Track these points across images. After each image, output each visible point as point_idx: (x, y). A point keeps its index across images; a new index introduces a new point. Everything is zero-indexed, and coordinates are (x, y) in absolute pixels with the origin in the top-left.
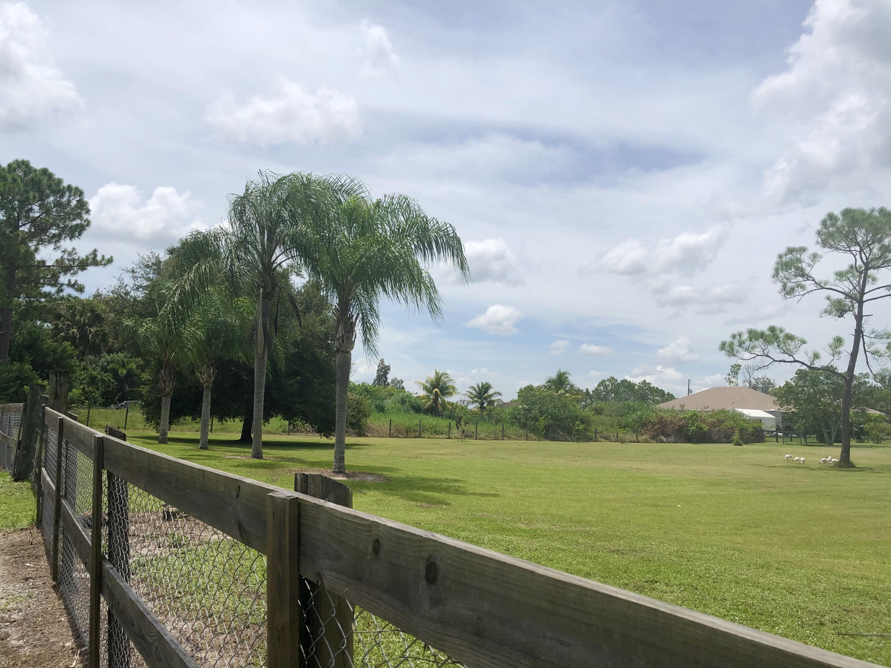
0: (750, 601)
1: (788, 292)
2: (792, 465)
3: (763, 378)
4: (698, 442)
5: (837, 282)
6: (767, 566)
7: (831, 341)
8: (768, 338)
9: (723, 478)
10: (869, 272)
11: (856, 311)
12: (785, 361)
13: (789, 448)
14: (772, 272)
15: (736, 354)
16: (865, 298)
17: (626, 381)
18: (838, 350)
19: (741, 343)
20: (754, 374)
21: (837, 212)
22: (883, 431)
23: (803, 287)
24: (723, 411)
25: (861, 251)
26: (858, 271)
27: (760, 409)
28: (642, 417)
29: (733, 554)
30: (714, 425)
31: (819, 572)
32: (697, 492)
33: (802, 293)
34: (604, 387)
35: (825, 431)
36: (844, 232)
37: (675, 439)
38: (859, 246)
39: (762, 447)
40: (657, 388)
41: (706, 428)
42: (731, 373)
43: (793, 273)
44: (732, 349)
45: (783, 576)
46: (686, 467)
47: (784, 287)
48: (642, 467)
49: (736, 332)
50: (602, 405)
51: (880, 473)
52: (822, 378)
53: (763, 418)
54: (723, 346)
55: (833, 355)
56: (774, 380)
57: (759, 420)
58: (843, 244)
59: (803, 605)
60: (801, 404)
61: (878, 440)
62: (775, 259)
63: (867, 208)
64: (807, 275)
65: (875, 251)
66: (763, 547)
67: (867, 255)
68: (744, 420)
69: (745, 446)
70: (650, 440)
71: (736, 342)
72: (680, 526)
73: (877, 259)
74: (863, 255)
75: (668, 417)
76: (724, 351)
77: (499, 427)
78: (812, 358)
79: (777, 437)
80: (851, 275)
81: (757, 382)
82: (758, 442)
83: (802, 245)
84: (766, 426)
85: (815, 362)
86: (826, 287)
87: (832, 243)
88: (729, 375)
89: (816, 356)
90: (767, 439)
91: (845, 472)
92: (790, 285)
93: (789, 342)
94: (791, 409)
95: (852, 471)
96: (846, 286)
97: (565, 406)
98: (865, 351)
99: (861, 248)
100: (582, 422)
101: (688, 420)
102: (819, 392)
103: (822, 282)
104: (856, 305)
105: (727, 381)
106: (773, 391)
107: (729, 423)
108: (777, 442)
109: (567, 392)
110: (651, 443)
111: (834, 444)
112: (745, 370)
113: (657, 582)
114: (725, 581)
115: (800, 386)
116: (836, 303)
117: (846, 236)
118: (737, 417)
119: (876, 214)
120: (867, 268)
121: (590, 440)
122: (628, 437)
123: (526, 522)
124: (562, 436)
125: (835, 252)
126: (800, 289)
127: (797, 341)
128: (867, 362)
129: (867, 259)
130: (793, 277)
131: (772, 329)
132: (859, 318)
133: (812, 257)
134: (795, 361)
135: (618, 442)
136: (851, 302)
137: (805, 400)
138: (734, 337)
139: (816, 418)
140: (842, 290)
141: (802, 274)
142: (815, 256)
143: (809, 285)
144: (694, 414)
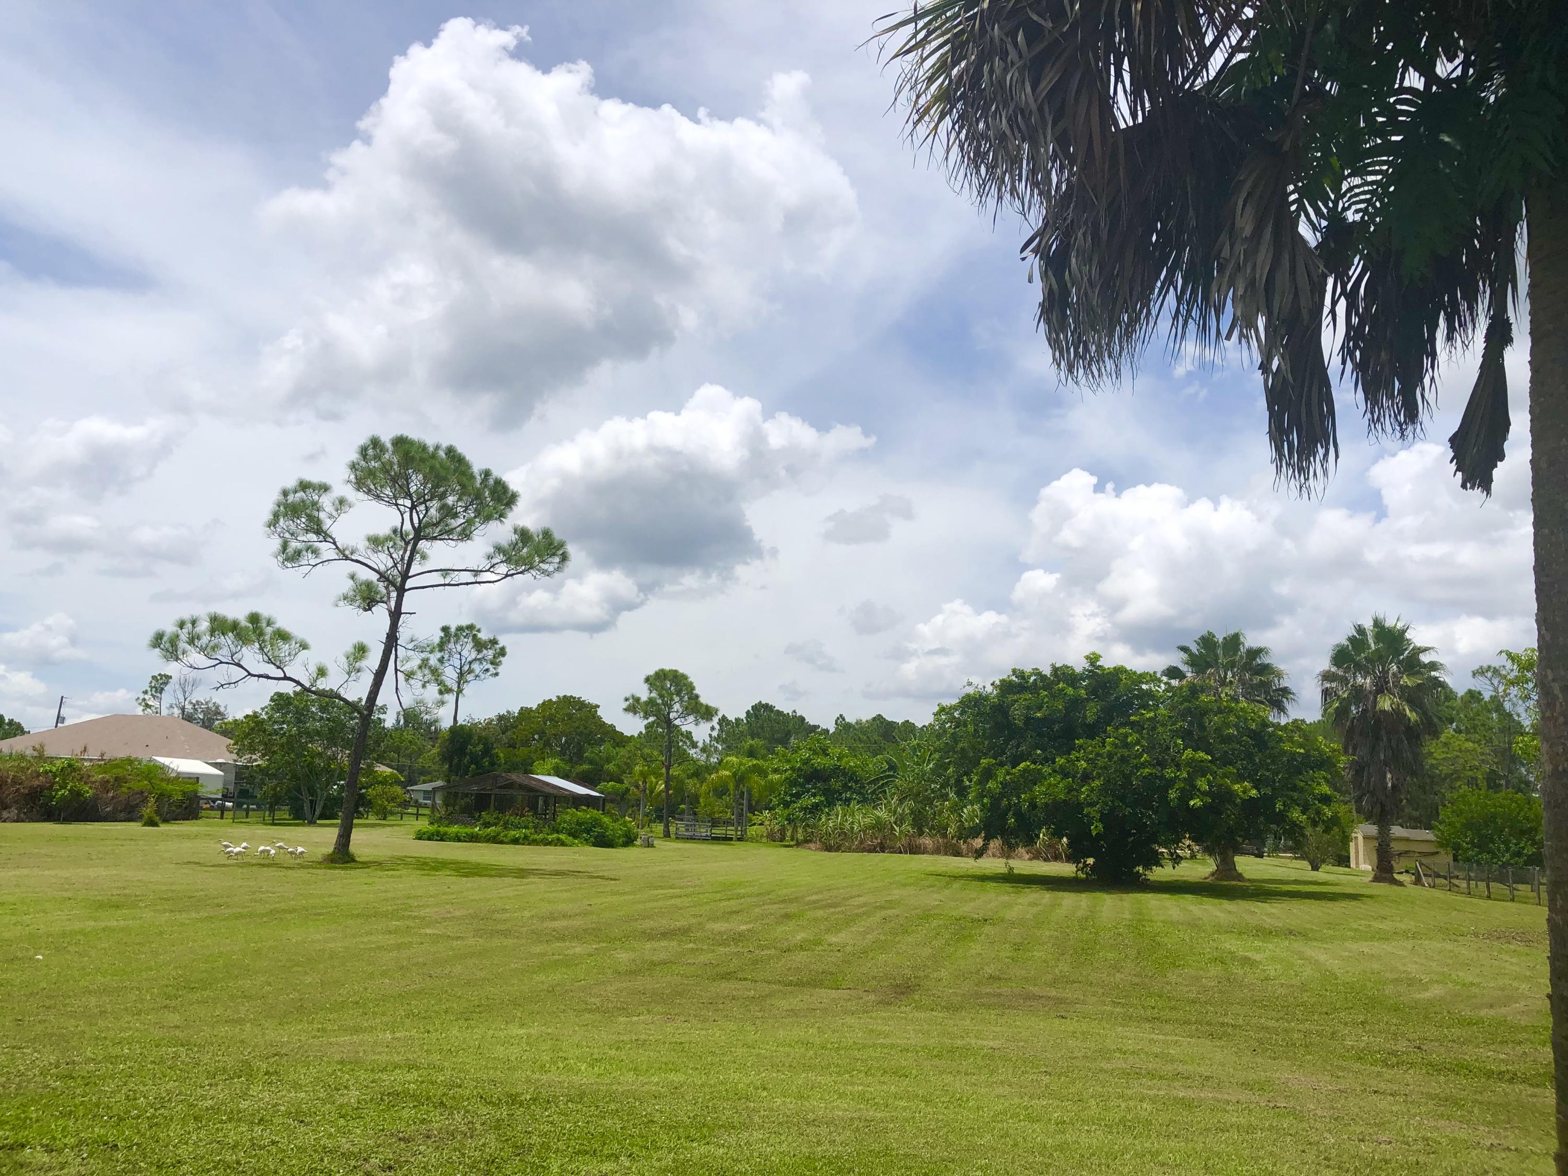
0: (230, 1157)
1: (290, 556)
2: (254, 862)
3: (207, 703)
5: (369, 552)
6: (246, 1071)
7: (350, 649)
8: (243, 633)
9: (127, 891)
10: (419, 543)
11: (393, 603)
12: (268, 677)
13: (242, 830)
14: (268, 516)
15: (181, 657)
16: (409, 584)
18: (357, 665)
19: (193, 638)
20: (193, 696)
21: (386, 439)
22: (393, 799)
23: (315, 552)
24: (128, 761)
25: (413, 507)
26: (402, 538)
27: (197, 759)
29: (176, 1056)
30: (105, 786)
31: (339, 1067)
32: (77, 926)
33: (313, 562)
35: (306, 798)
36: (393, 473)
37: (18, 815)
38: (411, 499)
39: (196, 828)
41: (89, 792)
42: (149, 689)
43: (303, 525)
44: (174, 646)
45: (281, 1088)
46: (46, 872)
47: (285, 546)
49: (186, 616)
51: (394, 870)
52: (314, 709)
53: (202, 775)
54: (157, 640)
55: (349, 673)
56: (225, 707)
57: (196, 779)
58: (388, 491)
59: (330, 1144)
60: (275, 752)
61: (384, 814)
62: (276, 496)
63: (430, 442)
64: (325, 533)
65: (433, 512)
66: (224, 1030)
67: (421, 516)
68: (169, 781)
69: (164, 827)
71: (184, 635)
72: (48, 1003)
73: (434, 525)
74: (415, 515)
76: (158, 650)
78: (315, 676)
79: (223, 809)
80: (391, 544)
81: (196, 710)
82: (192, 819)
83: (324, 480)
84: (206, 790)
85: (319, 682)
86: (353, 557)
87: (372, 487)
88: (146, 692)
89: (322, 672)
90: (203, 813)
91: (339, 871)
92: (294, 545)
93: (280, 643)
94: (256, 760)
95: (351, 868)
96: (382, 561)
98: (396, 670)
99: (413, 503)
101: (55, 776)
102: (307, 733)
103: (347, 548)
104: (394, 595)
105: (140, 704)
106: (221, 727)
107: (137, 786)
108: (222, 818)
111: (318, 822)
112: (177, 686)
113: (23, 1146)
114: (171, 1120)
115: (275, 722)
116: (363, 587)
117: (394, 480)
118: (156, 773)
119: (442, 454)
120: (418, 537)
125: (374, 503)
126: (310, 555)
127: (293, 643)
128: (397, 689)
129: (420, 521)
130: (302, 532)
131: (254, 618)
132: (396, 615)
133: (337, 502)
134: (286, 678)
136: (387, 588)
137: (282, 746)
138: (182, 625)
139: (295, 777)
140: (376, 568)
141: (318, 529)
142: (342, 502)
143: (327, 550)
144: (70, 765)
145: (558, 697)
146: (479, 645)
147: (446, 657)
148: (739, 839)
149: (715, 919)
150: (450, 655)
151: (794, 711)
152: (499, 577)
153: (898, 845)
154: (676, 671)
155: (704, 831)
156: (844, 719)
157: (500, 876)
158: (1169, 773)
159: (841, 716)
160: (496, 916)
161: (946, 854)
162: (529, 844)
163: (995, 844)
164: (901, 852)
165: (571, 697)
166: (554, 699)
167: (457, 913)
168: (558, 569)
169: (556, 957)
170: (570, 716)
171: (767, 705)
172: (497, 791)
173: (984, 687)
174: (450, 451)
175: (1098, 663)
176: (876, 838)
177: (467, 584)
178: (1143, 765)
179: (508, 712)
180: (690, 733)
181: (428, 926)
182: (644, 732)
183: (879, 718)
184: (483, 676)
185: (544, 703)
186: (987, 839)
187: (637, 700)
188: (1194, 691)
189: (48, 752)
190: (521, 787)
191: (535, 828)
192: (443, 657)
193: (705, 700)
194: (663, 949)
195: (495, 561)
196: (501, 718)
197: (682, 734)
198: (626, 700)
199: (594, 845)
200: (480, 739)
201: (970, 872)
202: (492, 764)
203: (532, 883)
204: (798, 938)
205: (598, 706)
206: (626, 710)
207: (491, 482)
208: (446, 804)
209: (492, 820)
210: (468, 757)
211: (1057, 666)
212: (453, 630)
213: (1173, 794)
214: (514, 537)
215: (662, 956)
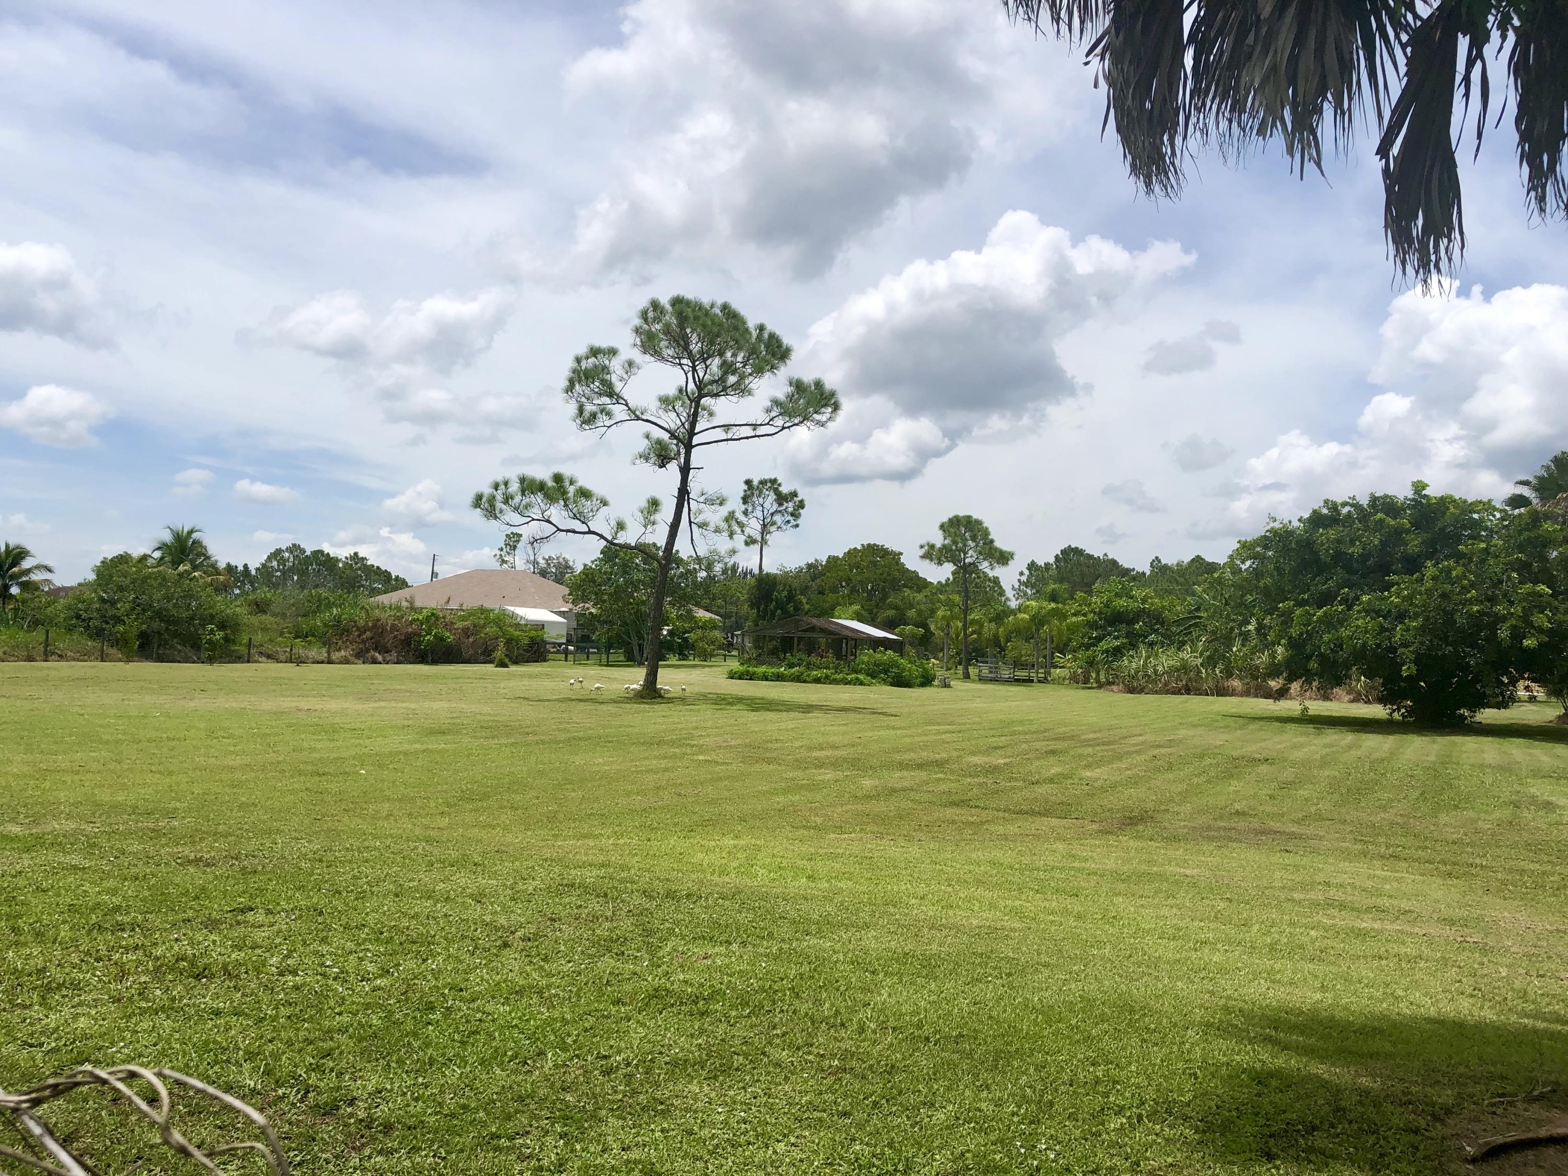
1: (587, 419)
2: (574, 697)
3: (557, 558)
4: (435, 662)
5: (661, 412)
7: (644, 504)
8: (550, 492)
9: (457, 721)
10: (703, 401)
11: (682, 460)
12: (574, 532)
13: (578, 670)
14: (564, 383)
15: (498, 515)
16: (696, 440)
17: (321, 552)
18: (652, 518)
19: (507, 498)
21: (665, 301)
22: (712, 643)
23: (609, 414)
24: (482, 610)
25: (694, 366)
26: (688, 398)
27: (545, 608)
28: (340, 617)
30: (466, 632)
32: (404, 747)
33: (608, 423)
34: (278, 561)
35: (635, 642)
36: (673, 334)
37: (398, 657)
38: (692, 358)
39: (540, 669)
40: (378, 568)
41: (450, 637)
42: (504, 546)
43: (597, 389)
44: (492, 506)
46: (400, 705)
47: (581, 410)
48: (318, 707)
49: (499, 479)
50: (268, 595)
51: (695, 705)
52: (637, 561)
53: (548, 622)
54: (478, 501)
55: (645, 526)
56: (571, 561)
57: (541, 626)
58: (671, 352)
60: (605, 601)
61: (706, 656)
62: (570, 364)
63: (706, 301)
64: (617, 395)
65: (712, 369)
67: (702, 376)
68: (518, 625)
69: (513, 668)
70: (352, 659)
71: (499, 497)
73: (715, 382)
74: (696, 374)
75: (386, 617)
76: (478, 509)
77: (38, 635)
78: (615, 530)
79: (566, 653)
80: (679, 403)
81: (548, 565)
82: (537, 661)
83: (612, 345)
84: (550, 635)
85: (619, 536)
86: (644, 417)
87: (656, 348)
88: (501, 550)
89: (621, 526)
90: (550, 656)
91: (648, 705)
92: (589, 408)
93: (583, 500)
94: (588, 609)
95: (657, 703)
96: (671, 420)
97: (189, 595)
98: (690, 522)
99: (694, 361)
100: (222, 626)
101: (422, 623)
102: (632, 583)
103: (638, 409)
104: (683, 451)
105: (498, 560)
106: (568, 579)
107: (491, 630)
108: (566, 660)
109: (195, 568)
110: (353, 663)
115: (605, 573)
116: (657, 445)
117: (676, 340)
118: (503, 620)
119: (717, 311)
120: (701, 396)
121: (238, 659)
122: (313, 653)
123: (27, 821)
124: (180, 651)
126: (605, 417)
127: (595, 500)
128: (692, 540)
129: (701, 380)
130: (596, 396)
131: (558, 478)
132: (685, 470)
133: (626, 365)
134: (590, 532)
135: (291, 662)
136: (677, 445)
137: (610, 595)
138: (496, 487)
139: (625, 624)
140: (666, 426)
141: (610, 392)
142: (631, 364)
143: (619, 411)
144: (433, 614)
145: (863, 545)
146: (781, 498)
147: (750, 509)
148: (1039, 681)
149: (973, 753)
150: (754, 508)
151: (1106, 555)
152: (777, 430)
153: (1205, 687)
154: (970, 517)
155: (1006, 673)
156: (1159, 561)
157: (788, 711)
158: (1500, 609)
159: (1157, 558)
160: (770, 745)
161: (1256, 696)
162: (830, 683)
163: (1295, 687)
164: (1207, 695)
165: (875, 545)
166: (859, 547)
167: (733, 743)
168: (830, 419)
169: (805, 782)
170: (875, 563)
171: (1077, 548)
172: (800, 634)
173: (1290, 522)
174: (725, 307)
175: (1424, 492)
176: (1181, 681)
177: (747, 438)
178: (1470, 602)
179: (816, 560)
180: (998, 578)
181: (702, 753)
182: (951, 578)
183: (1198, 559)
184: (784, 527)
185: (849, 552)
186: (1290, 679)
187: (932, 547)
188: (1536, 519)
189: (418, 604)
190: (823, 630)
191: (836, 668)
192: (747, 510)
193: (1000, 544)
194: (907, 778)
195: (773, 414)
196: (810, 566)
197: (990, 580)
198: (922, 547)
199: (892, 685)
200: (785, 585)
201: (1275, 714)
202: (796, 609)
203: (815, 717)
204: (1053, 771)
205: (902, 554)
206: (923, 557)
207: (766, 335)
208: (757, 647)
209: (795, 661)
210: (774, 603)
211: (1377, 495)
212: (755, 483)
213: (1503, 633)
214: (790, 390)
215: (906, 784)
